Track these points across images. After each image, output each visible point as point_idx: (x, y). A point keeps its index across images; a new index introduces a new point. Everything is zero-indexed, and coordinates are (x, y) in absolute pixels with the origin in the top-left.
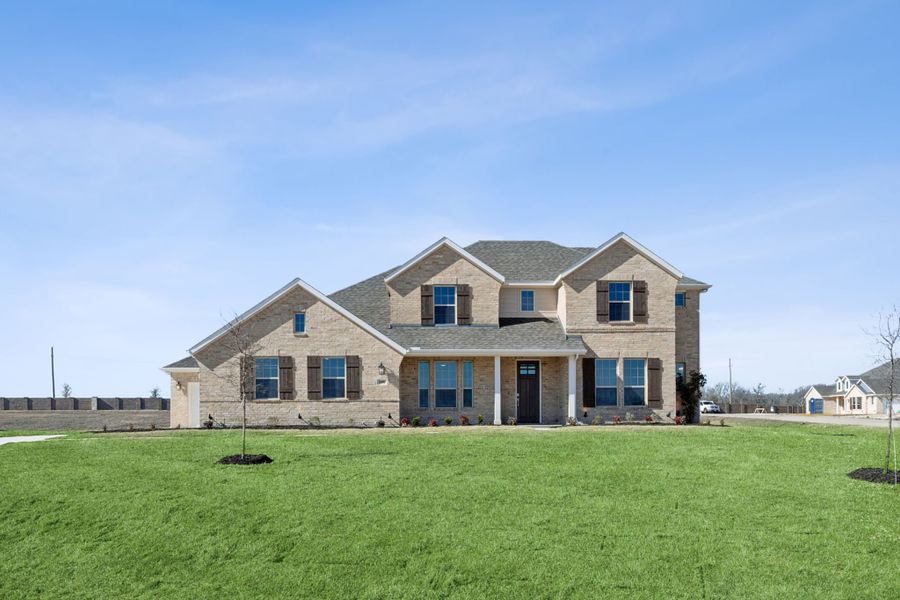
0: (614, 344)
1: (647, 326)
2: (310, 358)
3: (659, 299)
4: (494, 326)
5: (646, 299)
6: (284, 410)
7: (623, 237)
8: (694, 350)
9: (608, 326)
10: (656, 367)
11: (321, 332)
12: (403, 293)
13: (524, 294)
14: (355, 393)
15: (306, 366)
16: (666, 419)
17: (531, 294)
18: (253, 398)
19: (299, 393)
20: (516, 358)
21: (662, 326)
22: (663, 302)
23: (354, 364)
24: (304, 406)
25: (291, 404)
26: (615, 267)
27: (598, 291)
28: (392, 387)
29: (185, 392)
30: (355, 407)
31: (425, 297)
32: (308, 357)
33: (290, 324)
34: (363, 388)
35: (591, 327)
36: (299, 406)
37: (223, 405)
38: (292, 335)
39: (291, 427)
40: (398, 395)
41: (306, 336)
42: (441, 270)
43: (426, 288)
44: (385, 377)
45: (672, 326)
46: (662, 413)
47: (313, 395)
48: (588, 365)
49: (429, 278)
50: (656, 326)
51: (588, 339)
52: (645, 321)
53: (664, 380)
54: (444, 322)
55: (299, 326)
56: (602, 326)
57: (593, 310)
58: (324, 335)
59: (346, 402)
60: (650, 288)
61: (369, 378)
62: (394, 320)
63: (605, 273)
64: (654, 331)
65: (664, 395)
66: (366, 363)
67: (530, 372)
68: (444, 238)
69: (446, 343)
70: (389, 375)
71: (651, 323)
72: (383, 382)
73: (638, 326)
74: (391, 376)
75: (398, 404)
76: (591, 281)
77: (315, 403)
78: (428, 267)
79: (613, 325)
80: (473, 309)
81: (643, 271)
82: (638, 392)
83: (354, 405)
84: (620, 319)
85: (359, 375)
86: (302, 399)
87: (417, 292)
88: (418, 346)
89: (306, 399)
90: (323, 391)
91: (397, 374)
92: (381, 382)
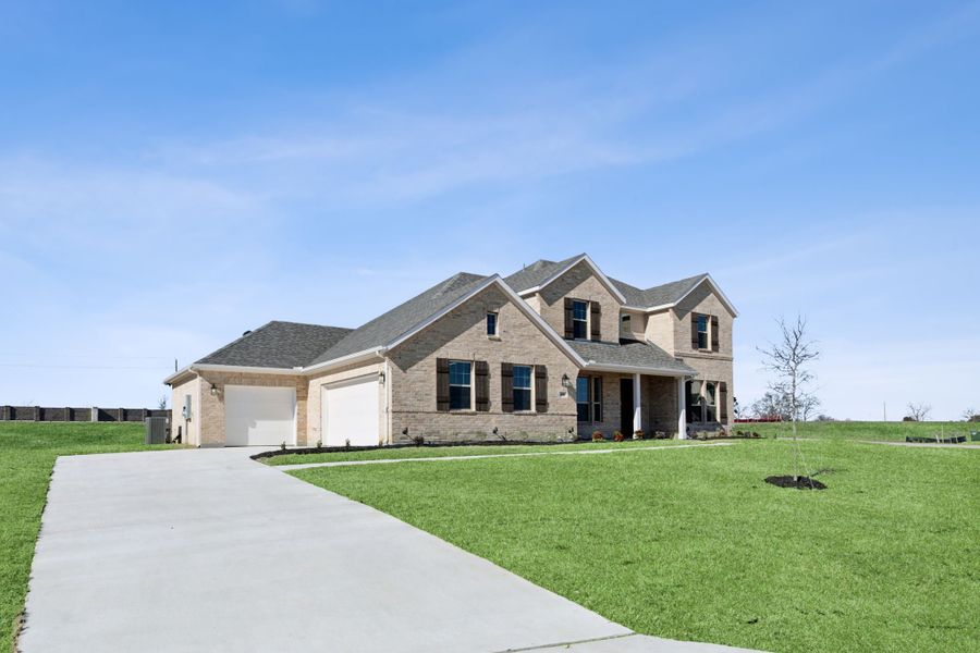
0: (701, 368)
1: (719, 354)
2: (504, 365)
3: (725, 332)
4: (617, 344)
5: (718, 331)
6: (479, 423)
9: (697, 352)
10: (724, 389)
11: (512, 337)
12: (550, 303)
14: (542, 406)
15: (500, 373)
18: (447, 408)
19: (494, 404)
21: (726, 355)
22: (726, 335)
23: (540, 375)
24: (497, 420)
25: (485, 416)
26: (700, 301)
27: (692, 321)
28: (571, 399)
29: (221, 398)
30: (541, 421)
31: (567, 308)
32: (503, 364)
33: (484, 323)
34: (549, 400)
35: (688, 352)
36: (494, 419)
37: (418, 416)
38: (485, 337)
39: (488, 443)
40: (575, 408)
41: (499, 340)
42: (577, 285)
43: (566, 301)
44: (565, 389)
45: (731, 356)
46: (727, 428)
47: (506, 406)
50: (723, 355)
52: (717, 350)
53: (728, 400)
54: (579, 336)
55: (491, 327)
56: (695, 352)
57: (689, 337)
58: (515, 340)
59: (535, 415)
60: (719, 323)
61: (554, 389)
63: (695, 306)
64: (722, 359)
65: (728, 413)
66: (550, 373)
68: (584, 254)
69: (603, 358)
71: (721, 352)
72: (564, 394)
73: (714, 354)
74: (570, 388)
75: (576, 418)
77: (508, 415)
78: (569, 280)
79: (699, 351)
80: (602, 326)
81: (716, 308)
83: (541, 418)
84: (702, 347)
85: (545, 386)
86: (496, 411)
87: (562, 303)
88: (597, 359)
89: (500, 411)
90: (516, 401)
91: (575, 387)
92: (562, 394)
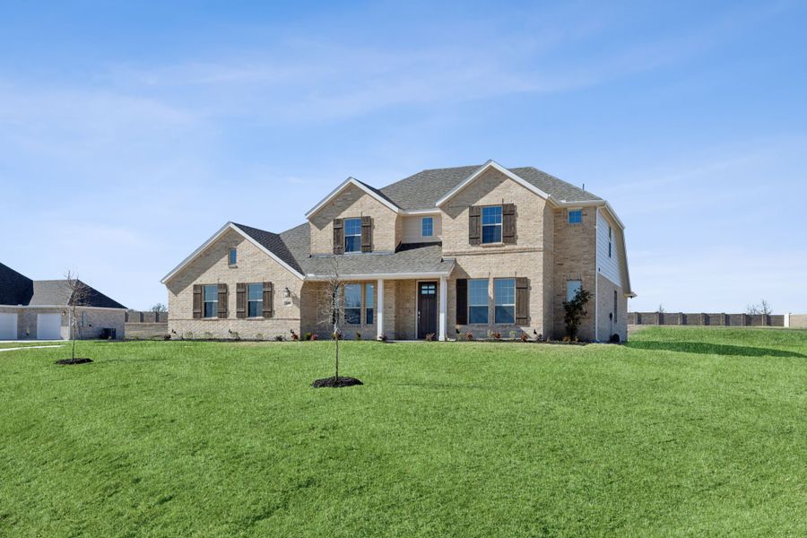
0: (485, 266)
1: (516, 247)
2: (238, 285)
3: (529, 219)
5: (515, 221)
6: (220, 327)
7: (492, 164)
8: (591, 266)
9: (479, 249)
10: (523, 285)
11: (247, 264)
12: (321, 227)
13: (425, 221)
14: (269, 314)
15: (236, 291)
16: (533, 337)
17: (431, 220)
18: (201, 317)
19: (231, 313)
20: (416, 280)
21: (530, 246)
22: (532, 223)
23: (268, 290)
24: (234, 323)
25: (225, 322)
26: (486, 192)
27: (470, 217)
28: (295, 307)
31: (337, 230)
33: (226, 258)
34: (274, 309)
35: (463, 250)
36: (231, 323)
37: (182, 322)
38: (227, 267)
39: (224, 340)
40: (299, 314)
41: (237, 268)
42: (349, 205)
43: (337, 222)
44: (290, 299)
45: (540, 245)
46: (528, 331)
47: (240, 315)
48: (462, 285)
49: (340, 213)
50: (525, 246)
51: (462, 261)
52: (514, 242)
53: (531, 298)
54: (352, 250)
55: (232, 260)
56: (474, 249)
57: (466, 234)
58: (248, 266)
59: (262, 320)
60: (519, 211)
61: (279, 300)
62: (313, 250)
63: (477, 199)
64: (523, 251)
65: (531, 313)
66: (277, 288)
67: (431, 292)
68: (350, 178)
69: (352, 268)
70: (293, 297)
71: (520, 244)
72: (289, 303)
73: (507, 247)
74: (295, 298)
75: (299, 322)
76: (463, 207)
77: (241, 321)
78: (339, 204)
79: (484, 247)
80: (374, 238)
81: (513, 194)
82: (508, 311)
83: (268, 323)
84: (492, 241)
85: (271, 298)
86: (232, 317)
87: (331, 226)
88: (317, 272)
89: (235, 318)
90: (249, 311)
91: (299, 297)
92: (287, 303)
